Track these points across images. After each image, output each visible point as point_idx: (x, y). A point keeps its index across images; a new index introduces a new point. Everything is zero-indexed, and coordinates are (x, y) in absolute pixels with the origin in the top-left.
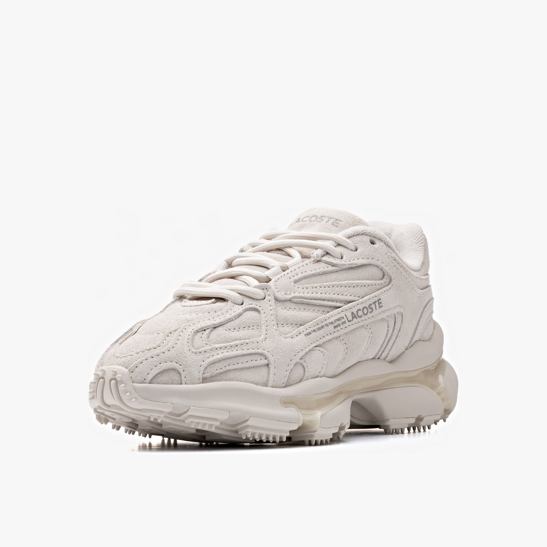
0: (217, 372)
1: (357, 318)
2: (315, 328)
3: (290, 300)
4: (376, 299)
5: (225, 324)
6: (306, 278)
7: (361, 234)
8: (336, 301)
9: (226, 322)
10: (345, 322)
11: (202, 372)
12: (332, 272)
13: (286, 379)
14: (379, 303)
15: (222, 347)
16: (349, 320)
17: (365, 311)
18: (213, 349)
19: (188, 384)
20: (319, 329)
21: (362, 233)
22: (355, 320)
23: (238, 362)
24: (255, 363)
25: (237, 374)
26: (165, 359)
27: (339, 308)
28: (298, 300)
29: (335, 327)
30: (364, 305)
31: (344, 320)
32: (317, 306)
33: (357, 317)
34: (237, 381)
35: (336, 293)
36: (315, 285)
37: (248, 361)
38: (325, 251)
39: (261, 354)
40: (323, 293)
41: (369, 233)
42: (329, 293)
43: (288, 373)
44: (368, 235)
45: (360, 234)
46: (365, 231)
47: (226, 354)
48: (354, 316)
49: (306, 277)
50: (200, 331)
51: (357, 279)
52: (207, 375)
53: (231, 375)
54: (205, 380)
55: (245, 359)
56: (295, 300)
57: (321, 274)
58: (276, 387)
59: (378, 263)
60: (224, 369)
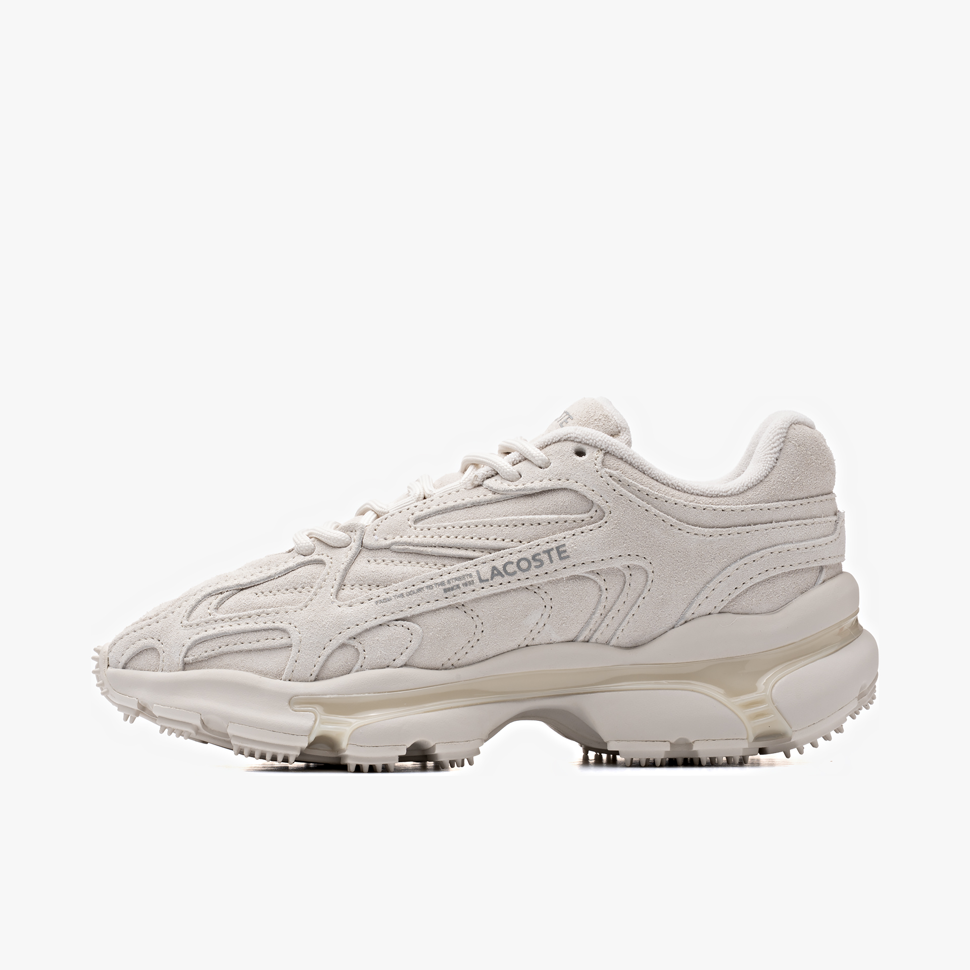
0: (206, 654)
1: (503, 576)
2: (404, 591)
3: (387, 548)
4: (554, 545)
5: (258, 584)
6: (441, 513)
7: (565, 440)
8: (473, 549)
9: (262, 582)
10: (472, 583)
11: (183, 654)
12: (490, 502)
13: (317, 669)
14: (559, 553)
15: (225, 619)
16: (482, 578)
17: (524, 565)
18: (210, 621)
19: (165, 671)
20: (409, 594)
21: (565, 438)
22: (498, 579)
23: (242, 642)
24: (270, 643)
25: (238, 659)
26: (146, 634)
27: (473, 559)
28: (400, 547)
29: (446, 591)
30: (521, 556)
31: (470, 579)
32: (436, 556)
33: (503, 573)
34: (235, 669)
35: (476, 536)
36: (445, 524)
37: (260, 639)
38: (494, 470)
39: (283, 631)
40: (452, 537)
41: (576, 438)
42: (462, 536)
43: (321, 660)
44: (575, 441)
45: (563, 439)
46: (569, 436)
47: (227, 628)
48: (495, 572)
49: (441, 511)
50: (214, 594)
51: (530, 513)
52: (189, 659)
53: (227, 660)
54: (186, 666)
55: (253, 637)
56: (394, 547)
57: (468, 506)
58: (297, 681)
59: (575, 487)
60: (218, 651)
